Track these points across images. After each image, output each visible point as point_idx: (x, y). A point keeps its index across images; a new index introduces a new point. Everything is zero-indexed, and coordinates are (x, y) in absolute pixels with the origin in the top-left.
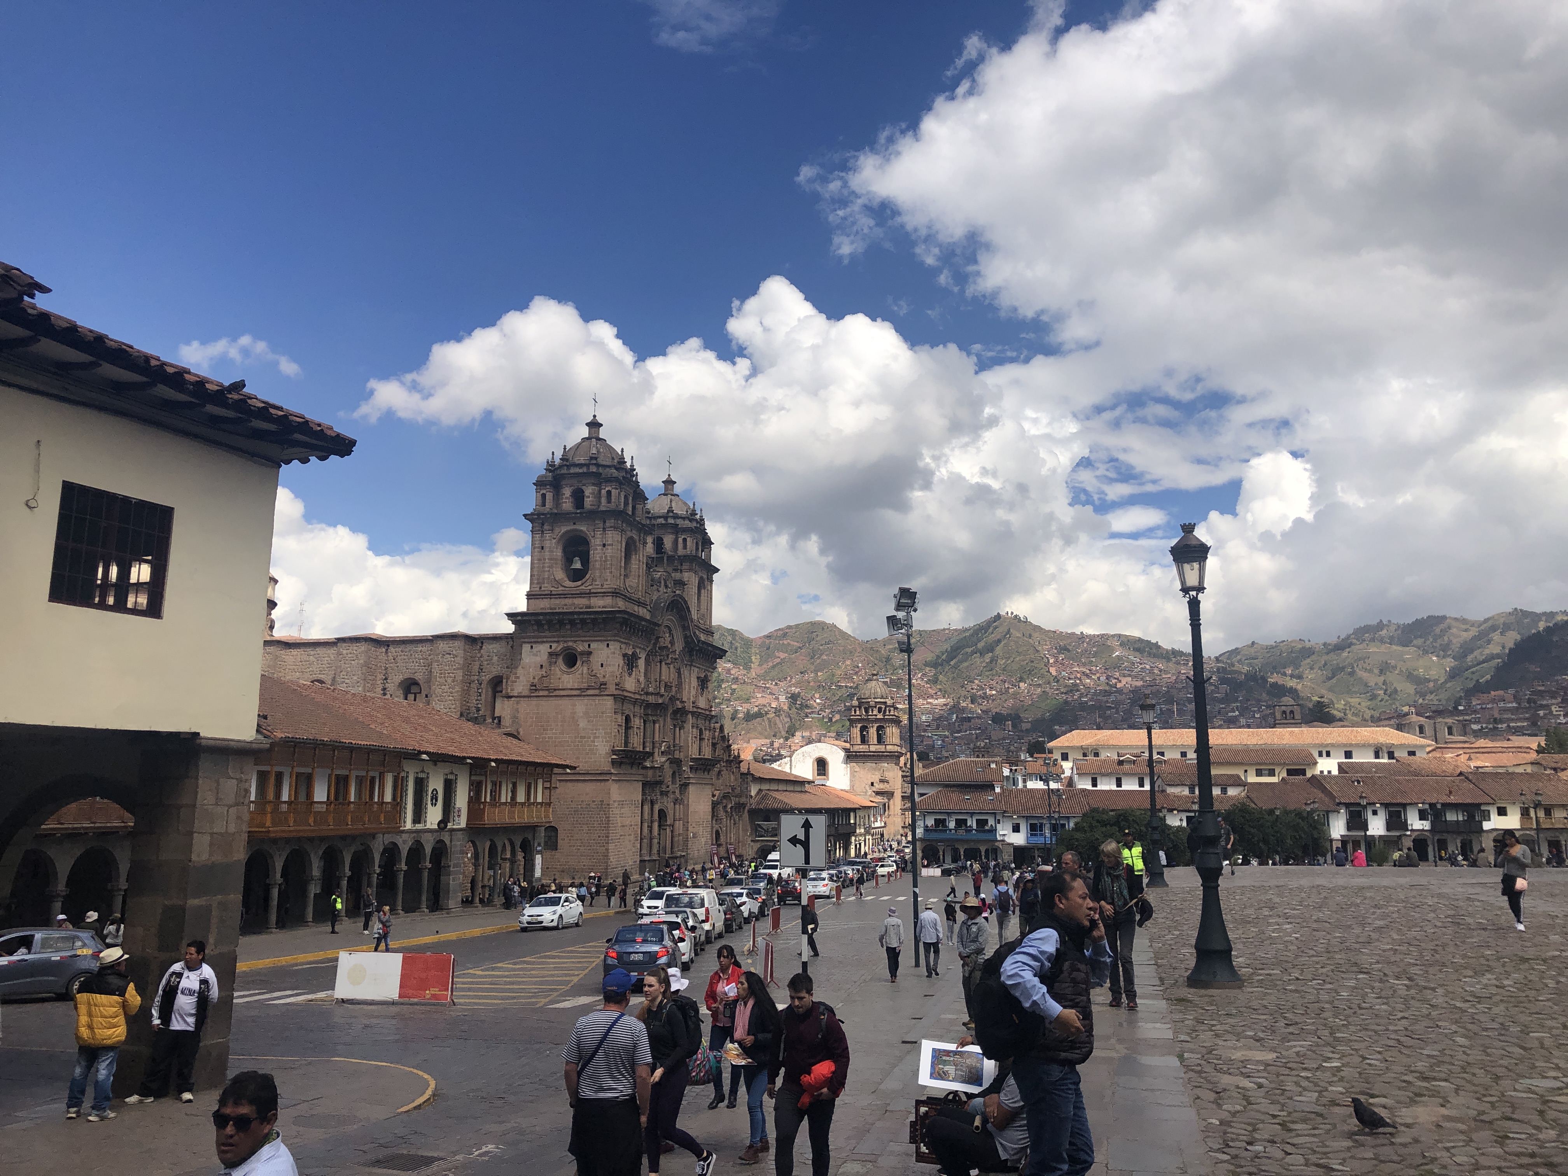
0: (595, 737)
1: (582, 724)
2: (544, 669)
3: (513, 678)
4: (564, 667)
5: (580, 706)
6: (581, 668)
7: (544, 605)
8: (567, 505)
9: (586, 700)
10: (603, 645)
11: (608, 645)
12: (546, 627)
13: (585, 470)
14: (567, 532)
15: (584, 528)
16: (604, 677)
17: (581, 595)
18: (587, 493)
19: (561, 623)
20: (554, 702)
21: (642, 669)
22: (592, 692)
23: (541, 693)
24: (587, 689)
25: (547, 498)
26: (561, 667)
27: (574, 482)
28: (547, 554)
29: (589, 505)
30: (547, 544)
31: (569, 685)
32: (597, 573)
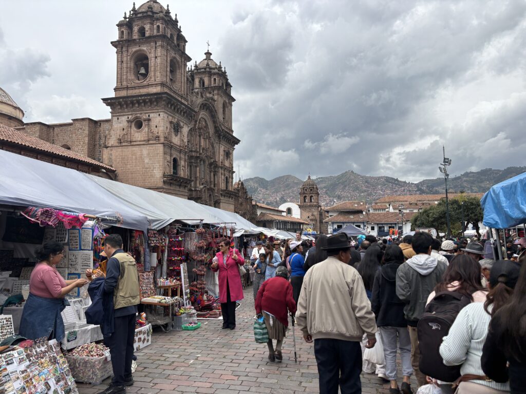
0: (154, 168)
1: (146, 161)
2: (125, 131)
3: (108, 136)
4: (135, 129)
5: (145, 150)
6: (145, 129)
7: (123, 93)
8: (136, 36)
9: (148, 147)
10: (156, 115)
11: (159, 115)
12: (125, 106)
13: (145, 15)
14: (136, 52)
15: (145, 49)
16: (158, 133)
17: (144, 87)
18: (146, 29)
19: (133, 103)
20: (130, 148)
21: (186, 136)
22: (151, 142)
23: (124, 144)
24: (149, 141)
25: (125, 33)
26: (134, 129)
27: (140, 22)
28: (125, 65)
29: (147, 34)
30: (125, 59)
31: (139, 139)
32: (152, 74)
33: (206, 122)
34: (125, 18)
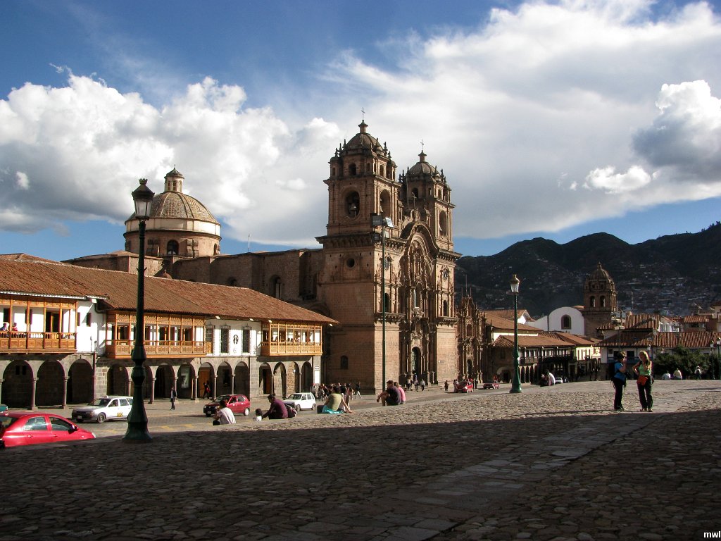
1: (359, 298)
2: (337, 268)
3: (321, 273)
5: (357, 289)
6: (357, 268)
7: (336, 231)
8: (346, 172)
9: (360, 286)
10: (368, 253)
12: (337, 244)
13: (355, 152)
14: (347, 189)
15: (356, 186)
16: (369, 271)
17: (355, 224)
18: (357, 166)
19: (345, 243)
20: (343, 286)
21: (396, 267)
22: (363, 280)
23: (336, 281)
24: (361, 278)
25: (336, 170)
26: (346, 266)
27: (350, 159)
28: (336, 202)
29: (358, 171)
30: (336, 197)
31: (352, 277)
32: (363, 212)
33: (419, 244)
34: (336, 154)
